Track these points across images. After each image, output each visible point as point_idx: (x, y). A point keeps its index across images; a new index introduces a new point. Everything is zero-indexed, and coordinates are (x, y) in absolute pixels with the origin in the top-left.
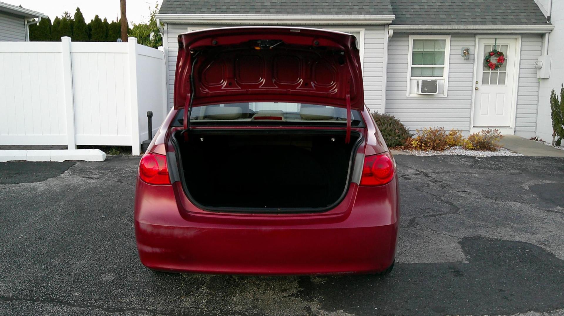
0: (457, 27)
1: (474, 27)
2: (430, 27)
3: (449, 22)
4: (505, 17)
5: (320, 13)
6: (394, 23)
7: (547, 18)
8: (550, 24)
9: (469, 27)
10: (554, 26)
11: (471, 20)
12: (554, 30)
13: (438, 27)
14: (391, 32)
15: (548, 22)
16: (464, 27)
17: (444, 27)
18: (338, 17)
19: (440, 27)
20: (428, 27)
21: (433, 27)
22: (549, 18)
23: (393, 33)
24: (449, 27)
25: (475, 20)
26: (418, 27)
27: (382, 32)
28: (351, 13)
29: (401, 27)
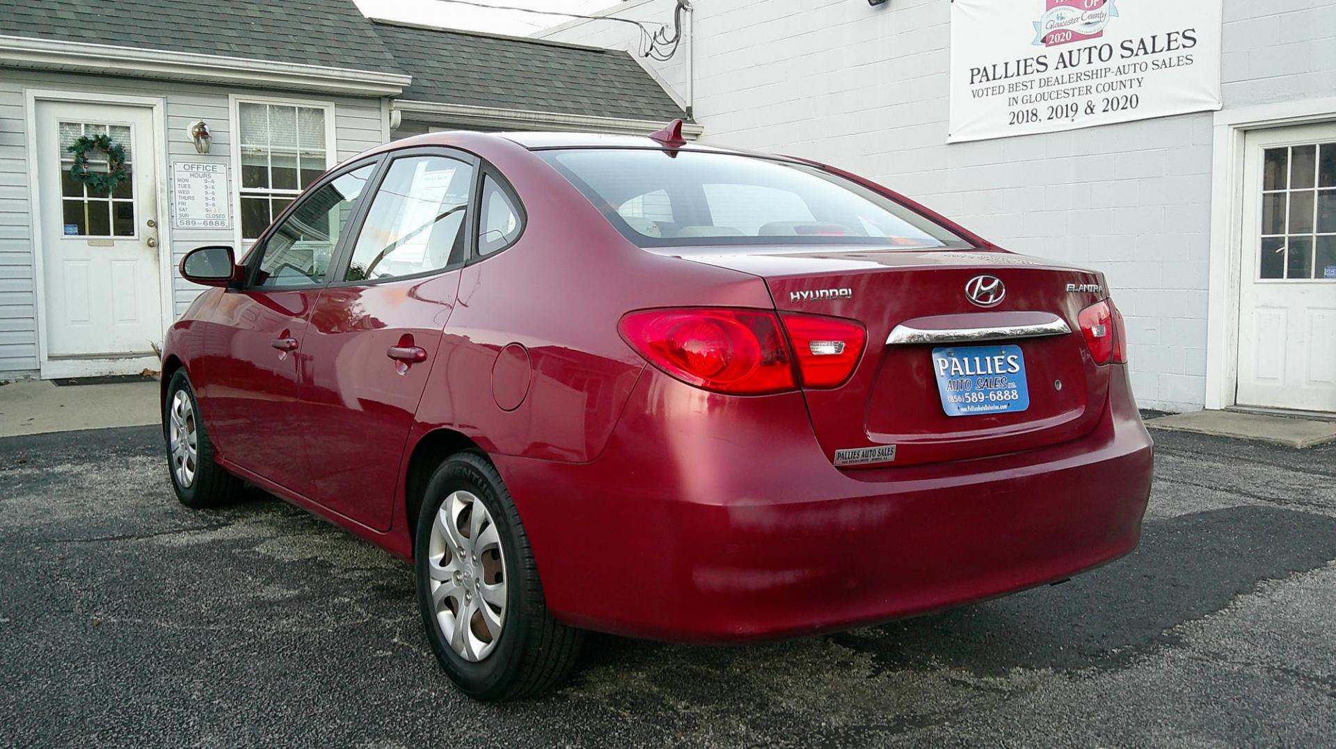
0: (533, 116)
1: (567, 119)
2: (480, 112)
4: (613, 103)
5: (226, 53)
6: (409, 93)
7: (685, 111)
8: (693, 122)
9: (556, 118)
10: (703, 127)
11: (554, 103)
12: (703, 134)
13: (497, 113)
14: (397, 117)
15: (688, 119)
16: (548, 117)
17: (510, 114)
18: (276, 67)
19: (501, 113)
20: (477, 111)
21: (486, 112)
22: (689, 110)
23: (402, 120)
24: (519, 115)
25: (560, 104)
26: (455, 109)
27: (375, 114)
28: (304, 60)
29: (421, 107)
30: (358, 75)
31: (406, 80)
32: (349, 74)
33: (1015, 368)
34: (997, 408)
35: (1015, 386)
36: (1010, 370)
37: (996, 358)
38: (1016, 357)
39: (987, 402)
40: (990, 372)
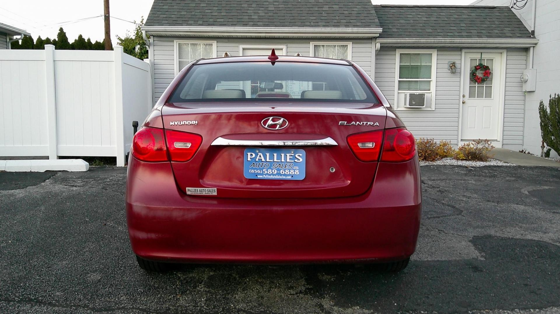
0: (443, 41)
1: (461, 41)
2: (417, 41)
3: (435, 36)
4: (490, 31)
5: (308, 26)
6: (381, 36)
7: (531, 32)
8: (534, 38)
9: (455, 41)
10: (539, 40)
11: (456, 34)
12: (539, 44)
13: (425, 41)
14: (378, 46)
15: (532, 36)
16: (451, 41)
17: (431, 41)
18: (325, 30)
19: (427, 41)
20: (415, 41)
21: (420, 41)
22: (533, 32)
23: (380, 47)
24: (436, 41)
25: (460, 34)
26: (405, 41)
27: (369, 45)
28: (338, 26)
29: (389, 41)
30: (359, 30)
31: (380, 30)
32: (355, 30)
33: (299, 160)
34: (284, 177)
35: (298, 168)
36: (296, 161)
37: (288, 155)
38: (301, 155)
39: (279, 174)
40: (283, 160)
